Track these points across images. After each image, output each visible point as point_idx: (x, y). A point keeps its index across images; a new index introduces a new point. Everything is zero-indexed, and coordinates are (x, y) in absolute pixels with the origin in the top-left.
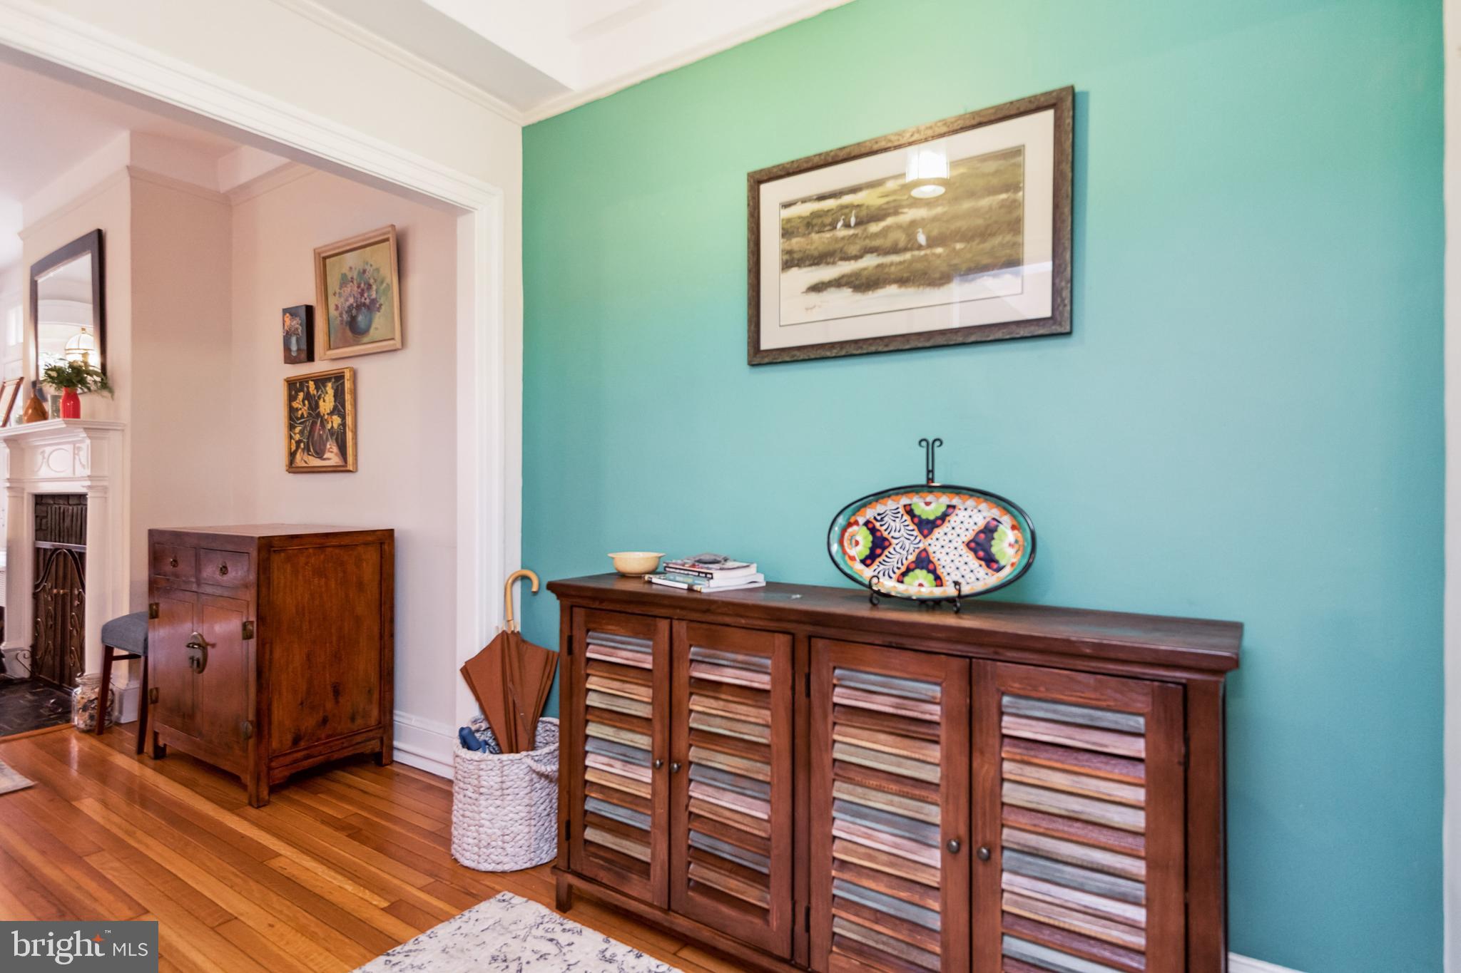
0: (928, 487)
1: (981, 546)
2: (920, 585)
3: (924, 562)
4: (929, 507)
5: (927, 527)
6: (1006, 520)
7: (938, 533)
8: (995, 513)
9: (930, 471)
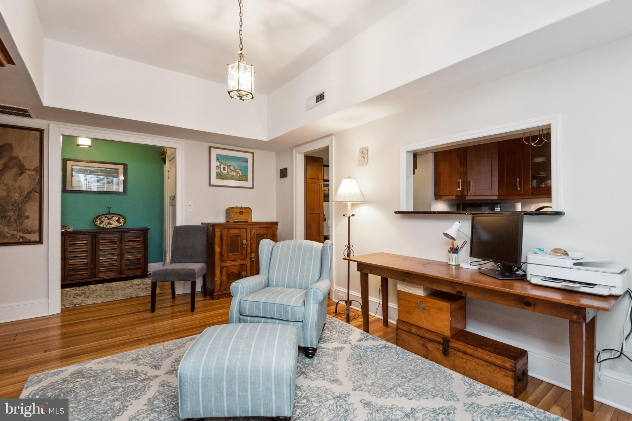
0: (109, 214)
1: (118, 221)
2: (109, 226)
3: (110, 223)
4: (110, 216)
5: (109, 219)
6: (121, 218)
7: (112, 220)
8: (120, 217)
9: (109, 212)
